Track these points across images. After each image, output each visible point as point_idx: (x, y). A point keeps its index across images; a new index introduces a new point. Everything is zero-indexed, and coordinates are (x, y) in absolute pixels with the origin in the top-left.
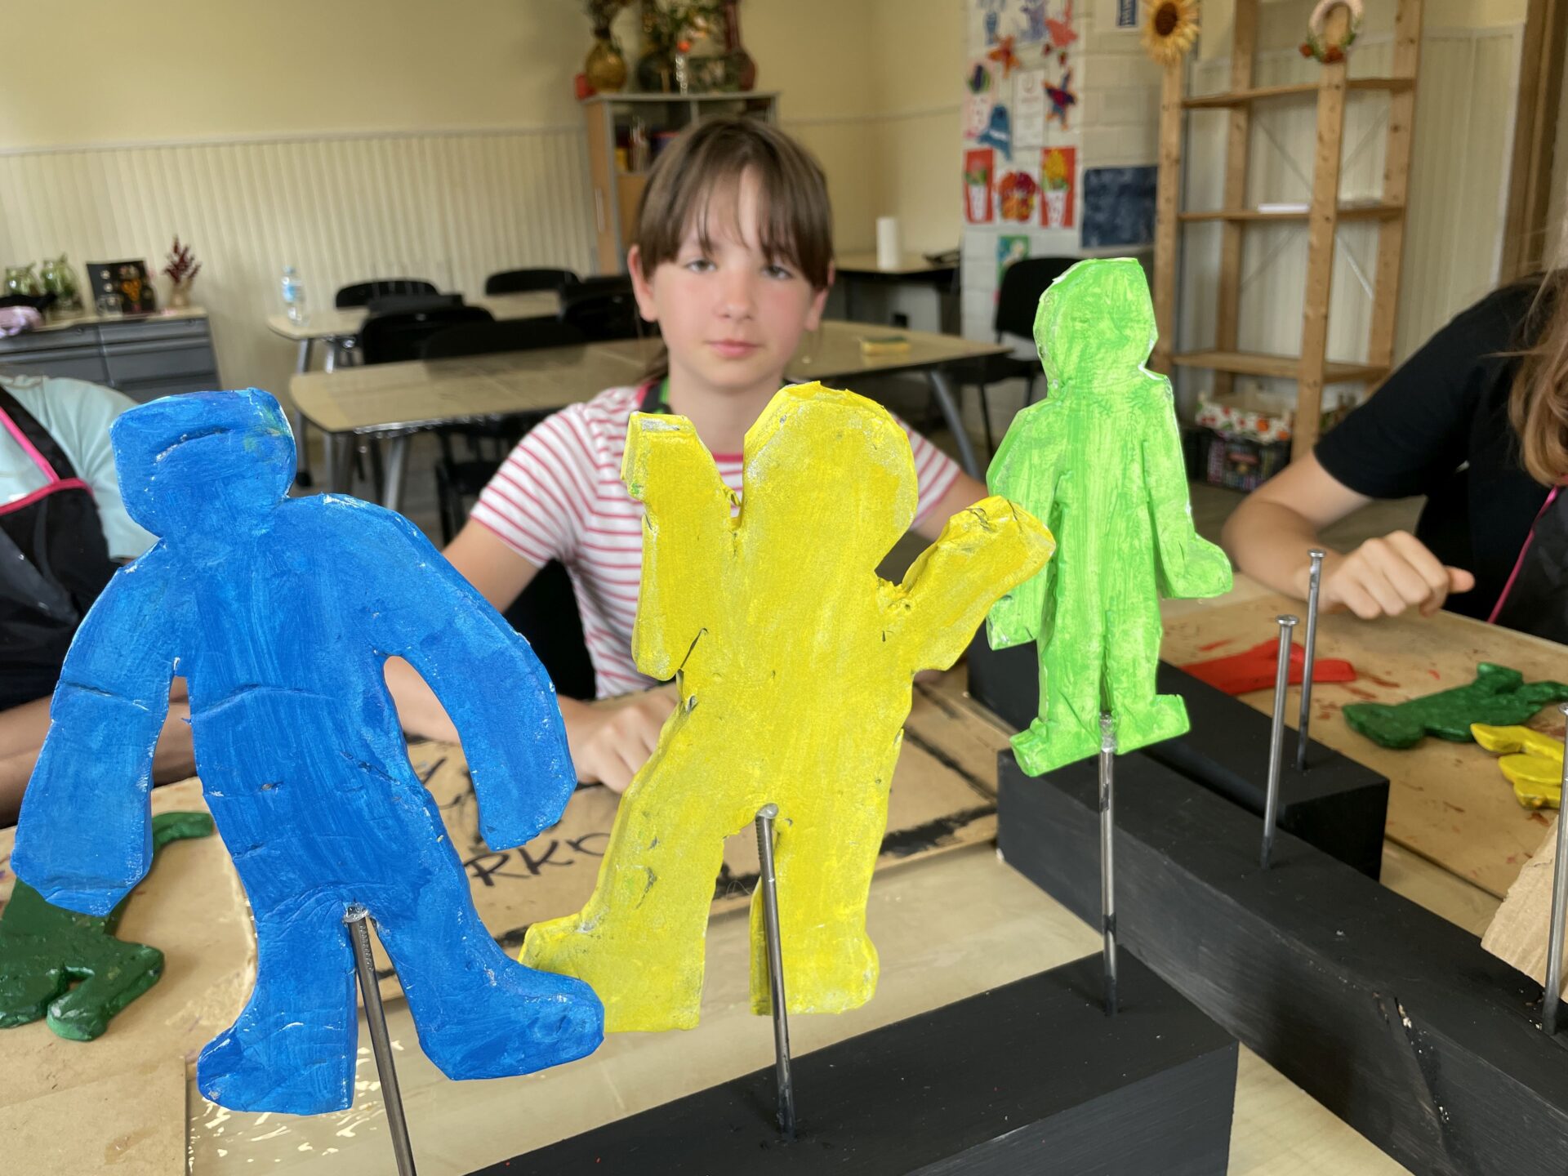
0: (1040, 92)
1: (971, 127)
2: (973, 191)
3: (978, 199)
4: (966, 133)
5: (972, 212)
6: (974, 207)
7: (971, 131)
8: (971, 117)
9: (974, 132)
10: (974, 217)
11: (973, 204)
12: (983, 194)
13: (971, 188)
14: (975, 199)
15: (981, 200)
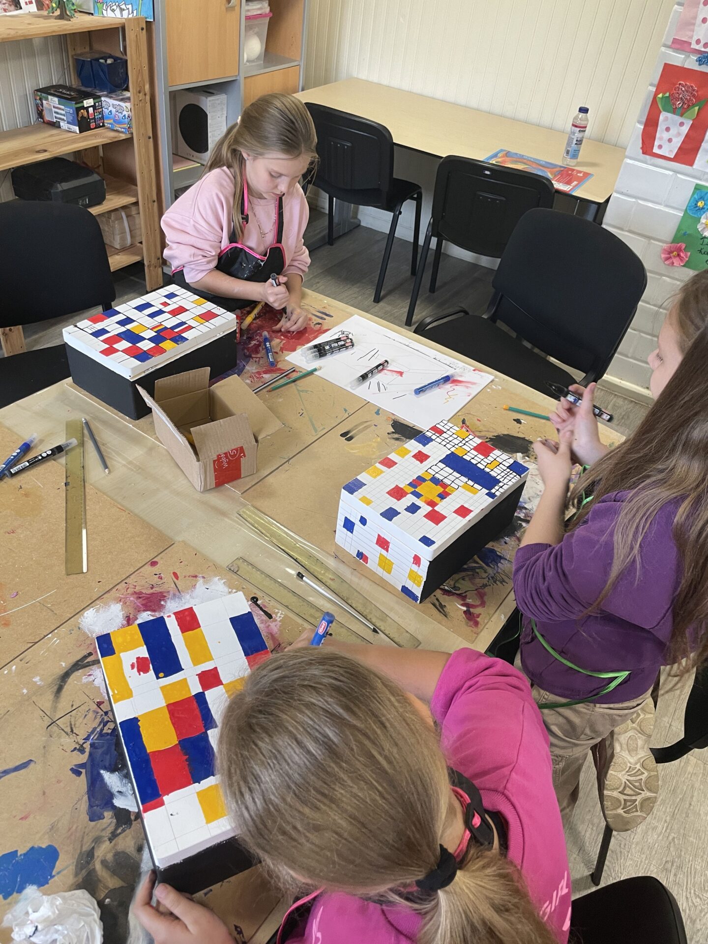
1: (691, 37)
2: (666, 119)
3: (673, 131)
4: (675, 41)
5: (656, 143)
6: (661, 139)
7: (690, 44)
8: (694, 24)
9: (694, 46)
10: (656, 150)
11: (661, 135)
12: (685, 129)
13: (663, 116)
14: (668, 129)
15: (679, 134)
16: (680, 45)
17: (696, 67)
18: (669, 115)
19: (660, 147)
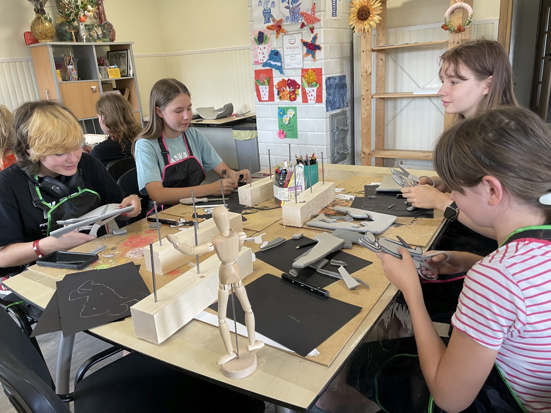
0: (299, 43)
1: (258, 59)
2: (261, 88)
3: (265, 91)
4: (255, 62)
5: (262, 97)
6: (262, 95)
7: (259, 61)
8: (257, 55)
9: (260, 62)
10: (262, 99)
11: (262, 93)
12: (268, 89)
13: (260, 87)
14: (263, 91)
15: (266, 92)
16: (256, 63)
17: (262, 68)
18: (261, 86)
19: (263, 98)
